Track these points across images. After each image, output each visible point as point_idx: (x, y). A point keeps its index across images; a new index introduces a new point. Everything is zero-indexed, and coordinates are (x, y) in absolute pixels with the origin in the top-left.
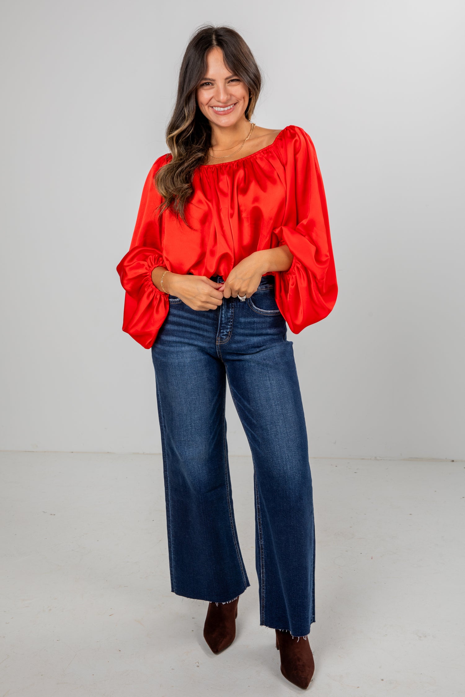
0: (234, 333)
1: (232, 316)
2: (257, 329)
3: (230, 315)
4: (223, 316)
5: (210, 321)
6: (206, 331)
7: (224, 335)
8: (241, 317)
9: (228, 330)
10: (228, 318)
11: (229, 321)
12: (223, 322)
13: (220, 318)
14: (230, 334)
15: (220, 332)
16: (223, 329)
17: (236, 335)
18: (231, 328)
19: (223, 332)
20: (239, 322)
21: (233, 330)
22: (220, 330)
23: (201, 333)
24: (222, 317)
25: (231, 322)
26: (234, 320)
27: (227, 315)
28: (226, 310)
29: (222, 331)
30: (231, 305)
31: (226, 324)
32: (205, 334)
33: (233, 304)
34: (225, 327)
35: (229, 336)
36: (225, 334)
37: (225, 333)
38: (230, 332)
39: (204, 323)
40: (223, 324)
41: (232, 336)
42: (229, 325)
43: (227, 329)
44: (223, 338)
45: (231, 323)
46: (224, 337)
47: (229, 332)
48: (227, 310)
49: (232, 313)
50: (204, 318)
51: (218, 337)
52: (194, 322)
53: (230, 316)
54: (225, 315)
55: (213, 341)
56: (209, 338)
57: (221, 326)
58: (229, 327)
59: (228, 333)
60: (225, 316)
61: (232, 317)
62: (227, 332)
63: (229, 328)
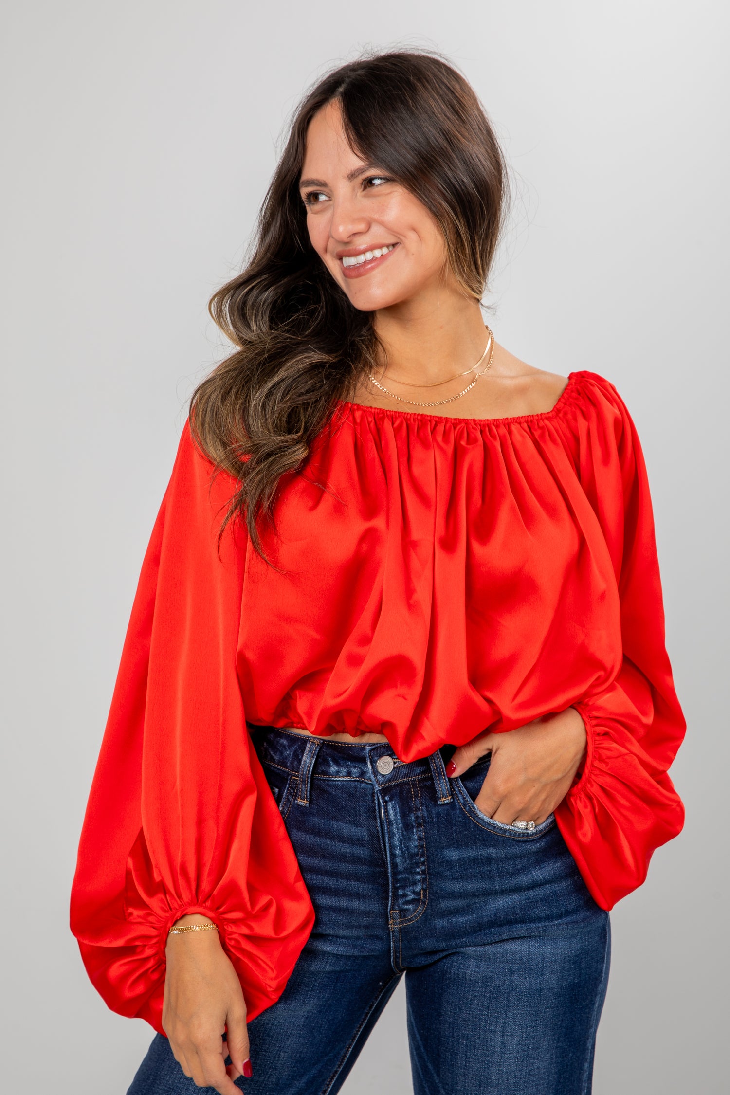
0: (438, 893)
1: (422, 847)
2: (501, 876)
3: (416, 847)
4: (397, 852)
5: (363, 869)
6: (358, 896)
7: (408, 903)
8: (448, 847)
9: (418, 888)
10: (412, 856)
11: (417, 864)
12: (401, 868)
13: (389, 859)
14: (425, 897)
15: (396, 896)
16: (404, 887)
17: (444, 898)
18: (424, 880)
19: (405, 895)
20: (443, 862)
21: (431, 884)
22: (396, 889)
23: (344, 903)
24: (393, 855)
25: (423, 863)
26: (428, 857)
27: (408, 848)
28: (403, 835)
29: (400, 892)
30: (413, 818)
31: (410, 871)
32: (355, 904)
33: (419, 814)
34: (409, 879)
35: (424, 903)
36: (409, 898)
37: (411, 897)
38: (425, 890)
39: (349, 877)
40: (401, 873)
41: (431, 900)
42: (418, 873)
43: (414, 883)
44: (407, 910)
45: (423, 868)
46: (410, 907)
47: (420, 891)
48: (405, 833)
49: (420, 839)
50: (344, 862)
51: (392, 908)
52: (322, 875)
53: (416, 850)
54: (401, 849)
55: (380, 921)
56: (367, 914)
57: (396, 881)
58: (418, 877)
59: (418, 894)
60: (402, 852)
61: (423, 851)
62: (414, 892)
63: (419, 881)
